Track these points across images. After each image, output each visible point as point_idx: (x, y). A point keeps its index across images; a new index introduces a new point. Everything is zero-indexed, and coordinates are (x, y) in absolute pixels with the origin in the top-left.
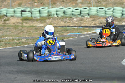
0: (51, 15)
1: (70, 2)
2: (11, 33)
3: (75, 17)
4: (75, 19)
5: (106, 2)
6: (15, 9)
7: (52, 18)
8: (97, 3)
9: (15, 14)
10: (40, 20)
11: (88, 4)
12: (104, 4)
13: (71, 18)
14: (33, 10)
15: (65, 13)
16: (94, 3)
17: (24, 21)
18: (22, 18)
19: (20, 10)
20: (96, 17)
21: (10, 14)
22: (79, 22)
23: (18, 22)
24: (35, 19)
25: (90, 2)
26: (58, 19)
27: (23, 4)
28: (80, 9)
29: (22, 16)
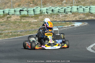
0: (42, 13)
1: (57, 3)
2: (10, 27)
3: (61, 14)
4: (61, 16)
5: (84, 2)
6: (15, 9)
7: (43, 15)
8: (78, 3)
9: (15, 13)
10: (34, 17)
11: (71, 4)
12: (83, 4)
13: (58, 14)
14: (29, 9)
15: (54, 11)
16: (75, 3)
17: (22, 18)
18: (20, 16)
19: (19, 10)
20: (76, 14)
21: (11, 13)
22: (64, 17)
23: (18, 19)
24: (30, 16)
25: (72, 2)
26: (47, 16)
27: (21, 5)
28: (64, 8)
29: (20, 14)
